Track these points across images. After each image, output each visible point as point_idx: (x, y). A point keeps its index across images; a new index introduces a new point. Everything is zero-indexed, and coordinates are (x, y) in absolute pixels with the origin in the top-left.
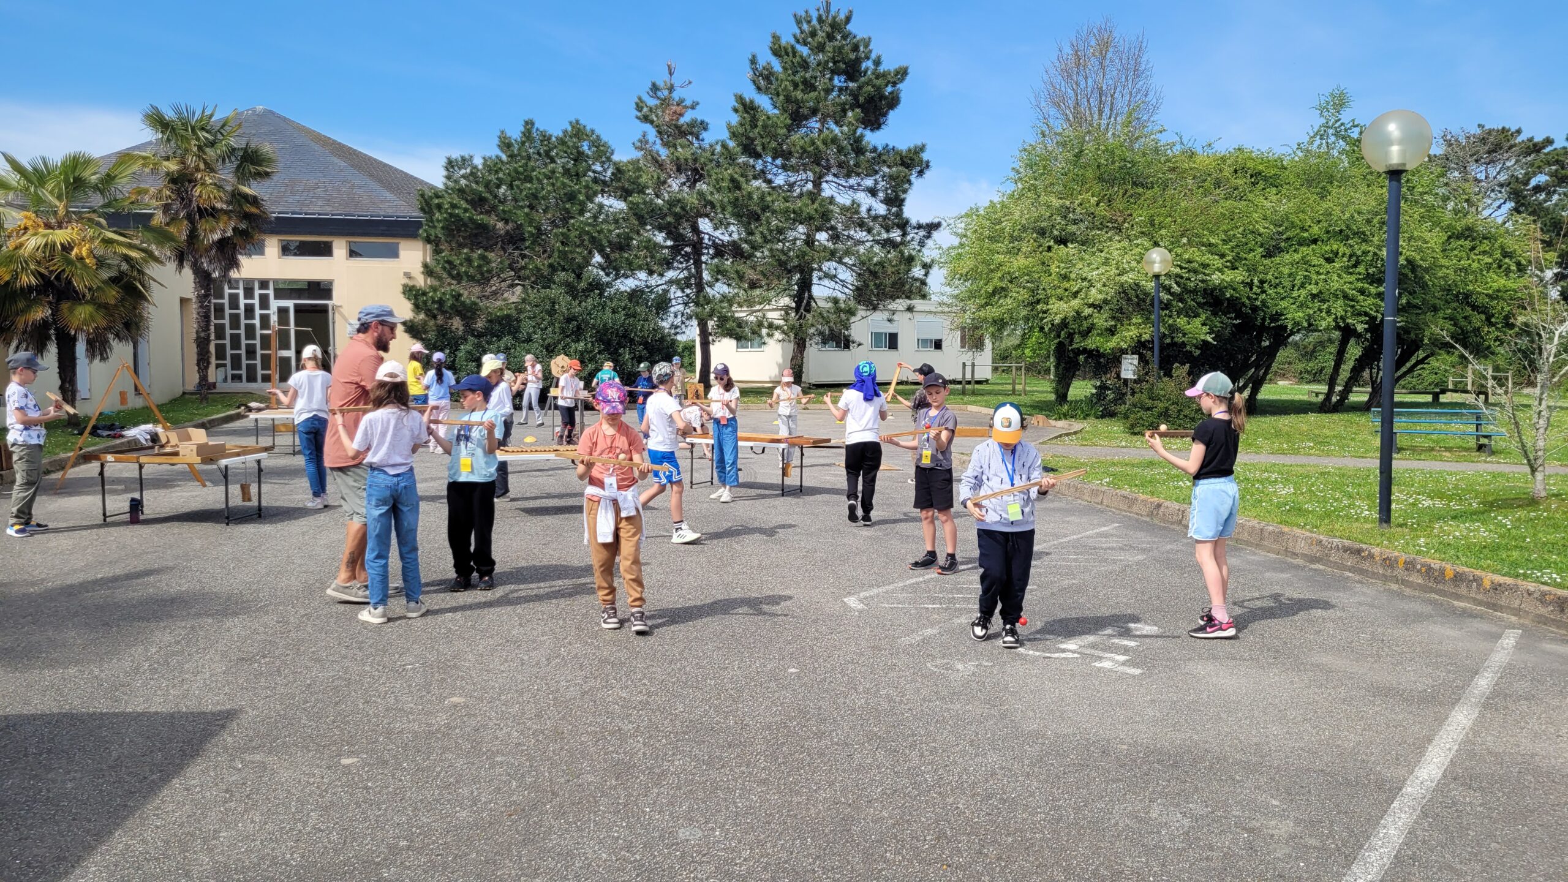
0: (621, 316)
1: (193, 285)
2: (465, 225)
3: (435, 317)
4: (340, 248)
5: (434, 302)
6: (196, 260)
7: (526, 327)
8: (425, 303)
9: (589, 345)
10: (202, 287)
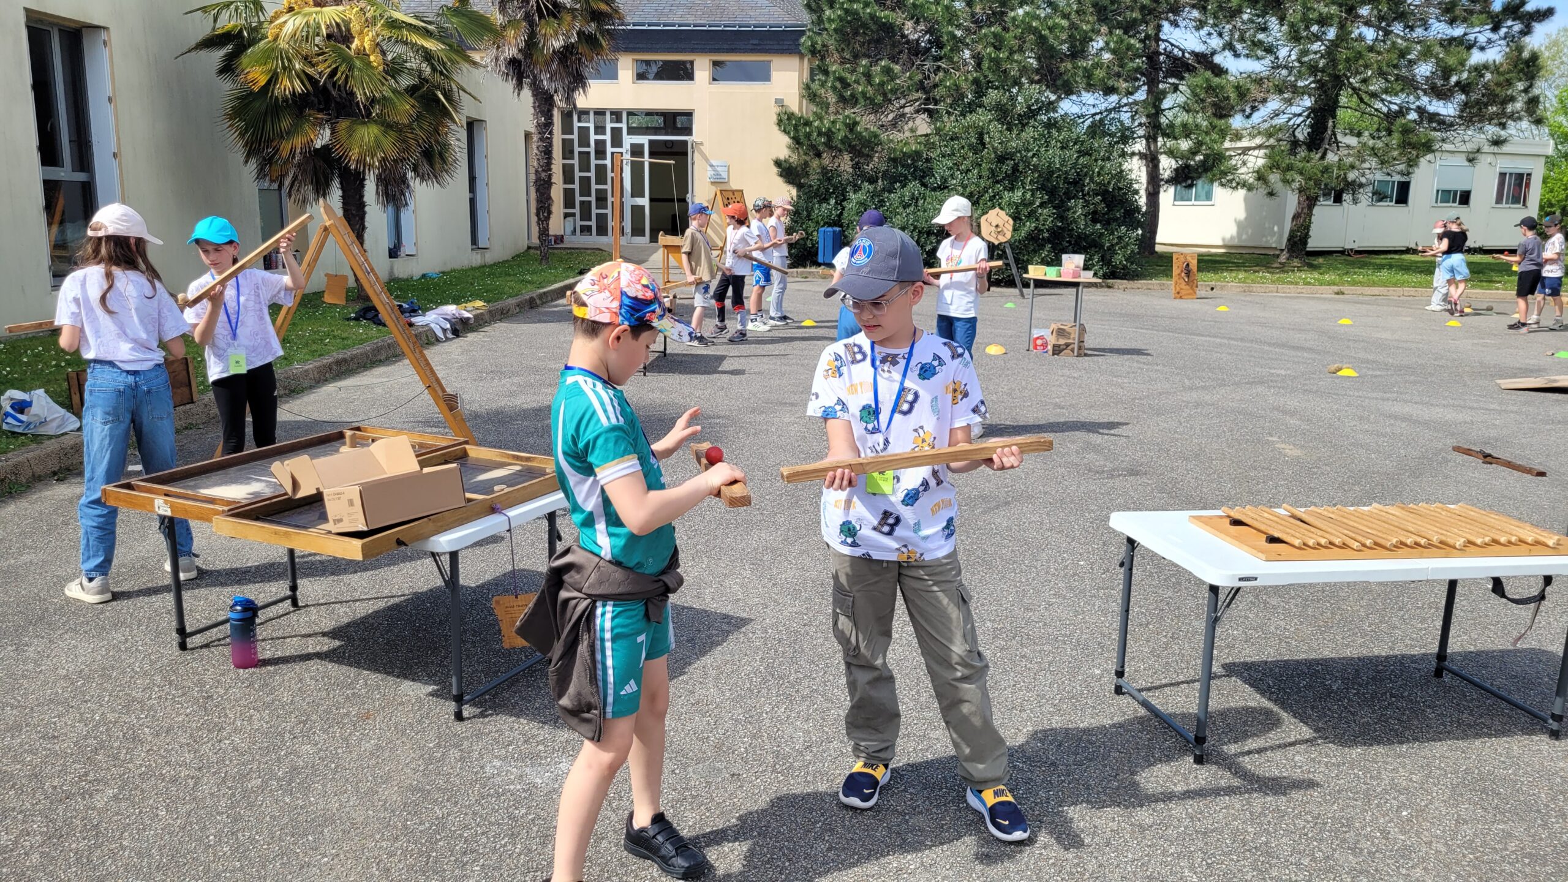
0: (1072, 154)
1: (532, 111)
2: (864, 25)
3: (818, 155)
4: (702, 68)
5: (820, 134)
6: (535, 77)
7: (942, 168)
8: (808, 135)
9: (1028, 195)
10: (542, 113)
